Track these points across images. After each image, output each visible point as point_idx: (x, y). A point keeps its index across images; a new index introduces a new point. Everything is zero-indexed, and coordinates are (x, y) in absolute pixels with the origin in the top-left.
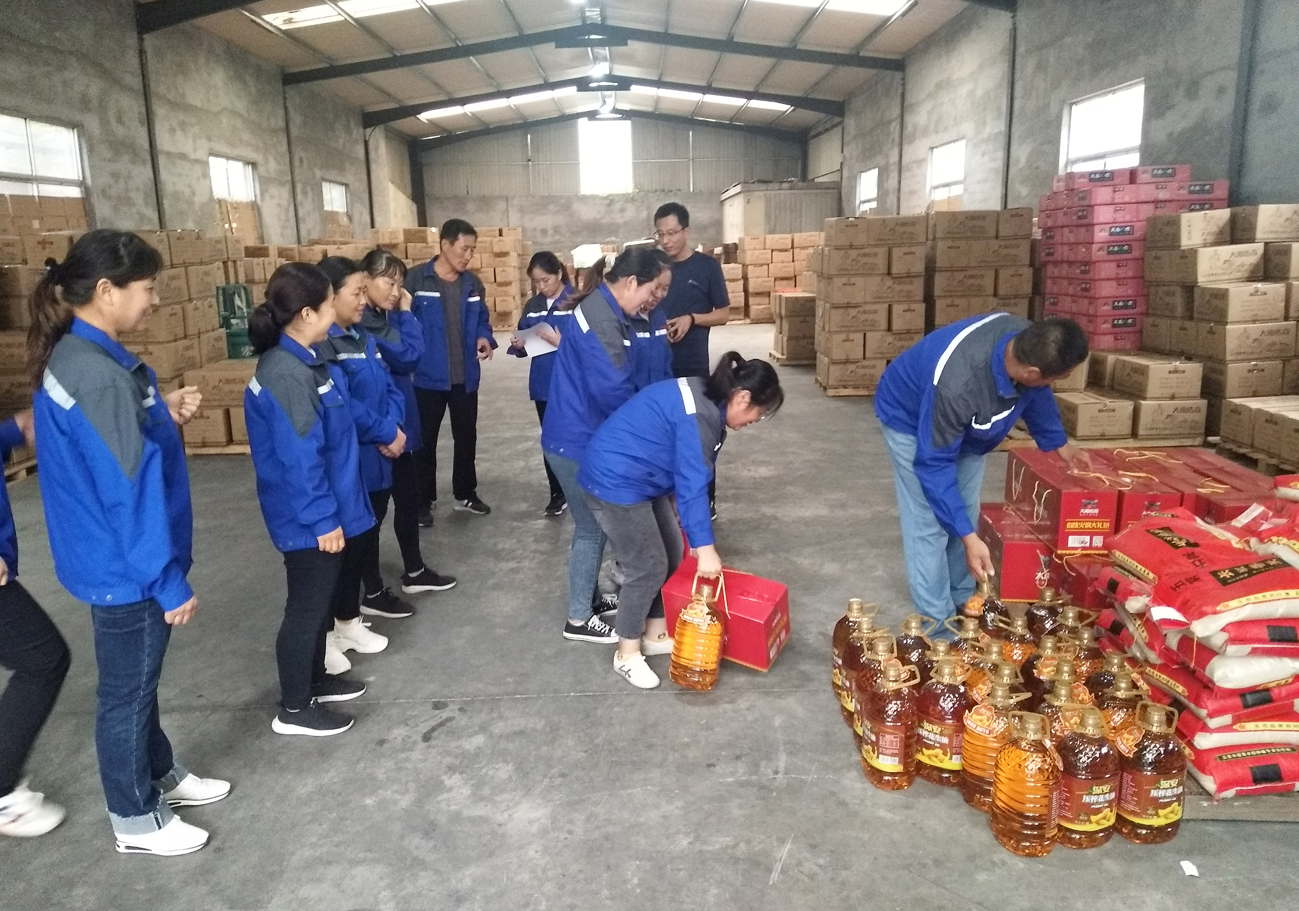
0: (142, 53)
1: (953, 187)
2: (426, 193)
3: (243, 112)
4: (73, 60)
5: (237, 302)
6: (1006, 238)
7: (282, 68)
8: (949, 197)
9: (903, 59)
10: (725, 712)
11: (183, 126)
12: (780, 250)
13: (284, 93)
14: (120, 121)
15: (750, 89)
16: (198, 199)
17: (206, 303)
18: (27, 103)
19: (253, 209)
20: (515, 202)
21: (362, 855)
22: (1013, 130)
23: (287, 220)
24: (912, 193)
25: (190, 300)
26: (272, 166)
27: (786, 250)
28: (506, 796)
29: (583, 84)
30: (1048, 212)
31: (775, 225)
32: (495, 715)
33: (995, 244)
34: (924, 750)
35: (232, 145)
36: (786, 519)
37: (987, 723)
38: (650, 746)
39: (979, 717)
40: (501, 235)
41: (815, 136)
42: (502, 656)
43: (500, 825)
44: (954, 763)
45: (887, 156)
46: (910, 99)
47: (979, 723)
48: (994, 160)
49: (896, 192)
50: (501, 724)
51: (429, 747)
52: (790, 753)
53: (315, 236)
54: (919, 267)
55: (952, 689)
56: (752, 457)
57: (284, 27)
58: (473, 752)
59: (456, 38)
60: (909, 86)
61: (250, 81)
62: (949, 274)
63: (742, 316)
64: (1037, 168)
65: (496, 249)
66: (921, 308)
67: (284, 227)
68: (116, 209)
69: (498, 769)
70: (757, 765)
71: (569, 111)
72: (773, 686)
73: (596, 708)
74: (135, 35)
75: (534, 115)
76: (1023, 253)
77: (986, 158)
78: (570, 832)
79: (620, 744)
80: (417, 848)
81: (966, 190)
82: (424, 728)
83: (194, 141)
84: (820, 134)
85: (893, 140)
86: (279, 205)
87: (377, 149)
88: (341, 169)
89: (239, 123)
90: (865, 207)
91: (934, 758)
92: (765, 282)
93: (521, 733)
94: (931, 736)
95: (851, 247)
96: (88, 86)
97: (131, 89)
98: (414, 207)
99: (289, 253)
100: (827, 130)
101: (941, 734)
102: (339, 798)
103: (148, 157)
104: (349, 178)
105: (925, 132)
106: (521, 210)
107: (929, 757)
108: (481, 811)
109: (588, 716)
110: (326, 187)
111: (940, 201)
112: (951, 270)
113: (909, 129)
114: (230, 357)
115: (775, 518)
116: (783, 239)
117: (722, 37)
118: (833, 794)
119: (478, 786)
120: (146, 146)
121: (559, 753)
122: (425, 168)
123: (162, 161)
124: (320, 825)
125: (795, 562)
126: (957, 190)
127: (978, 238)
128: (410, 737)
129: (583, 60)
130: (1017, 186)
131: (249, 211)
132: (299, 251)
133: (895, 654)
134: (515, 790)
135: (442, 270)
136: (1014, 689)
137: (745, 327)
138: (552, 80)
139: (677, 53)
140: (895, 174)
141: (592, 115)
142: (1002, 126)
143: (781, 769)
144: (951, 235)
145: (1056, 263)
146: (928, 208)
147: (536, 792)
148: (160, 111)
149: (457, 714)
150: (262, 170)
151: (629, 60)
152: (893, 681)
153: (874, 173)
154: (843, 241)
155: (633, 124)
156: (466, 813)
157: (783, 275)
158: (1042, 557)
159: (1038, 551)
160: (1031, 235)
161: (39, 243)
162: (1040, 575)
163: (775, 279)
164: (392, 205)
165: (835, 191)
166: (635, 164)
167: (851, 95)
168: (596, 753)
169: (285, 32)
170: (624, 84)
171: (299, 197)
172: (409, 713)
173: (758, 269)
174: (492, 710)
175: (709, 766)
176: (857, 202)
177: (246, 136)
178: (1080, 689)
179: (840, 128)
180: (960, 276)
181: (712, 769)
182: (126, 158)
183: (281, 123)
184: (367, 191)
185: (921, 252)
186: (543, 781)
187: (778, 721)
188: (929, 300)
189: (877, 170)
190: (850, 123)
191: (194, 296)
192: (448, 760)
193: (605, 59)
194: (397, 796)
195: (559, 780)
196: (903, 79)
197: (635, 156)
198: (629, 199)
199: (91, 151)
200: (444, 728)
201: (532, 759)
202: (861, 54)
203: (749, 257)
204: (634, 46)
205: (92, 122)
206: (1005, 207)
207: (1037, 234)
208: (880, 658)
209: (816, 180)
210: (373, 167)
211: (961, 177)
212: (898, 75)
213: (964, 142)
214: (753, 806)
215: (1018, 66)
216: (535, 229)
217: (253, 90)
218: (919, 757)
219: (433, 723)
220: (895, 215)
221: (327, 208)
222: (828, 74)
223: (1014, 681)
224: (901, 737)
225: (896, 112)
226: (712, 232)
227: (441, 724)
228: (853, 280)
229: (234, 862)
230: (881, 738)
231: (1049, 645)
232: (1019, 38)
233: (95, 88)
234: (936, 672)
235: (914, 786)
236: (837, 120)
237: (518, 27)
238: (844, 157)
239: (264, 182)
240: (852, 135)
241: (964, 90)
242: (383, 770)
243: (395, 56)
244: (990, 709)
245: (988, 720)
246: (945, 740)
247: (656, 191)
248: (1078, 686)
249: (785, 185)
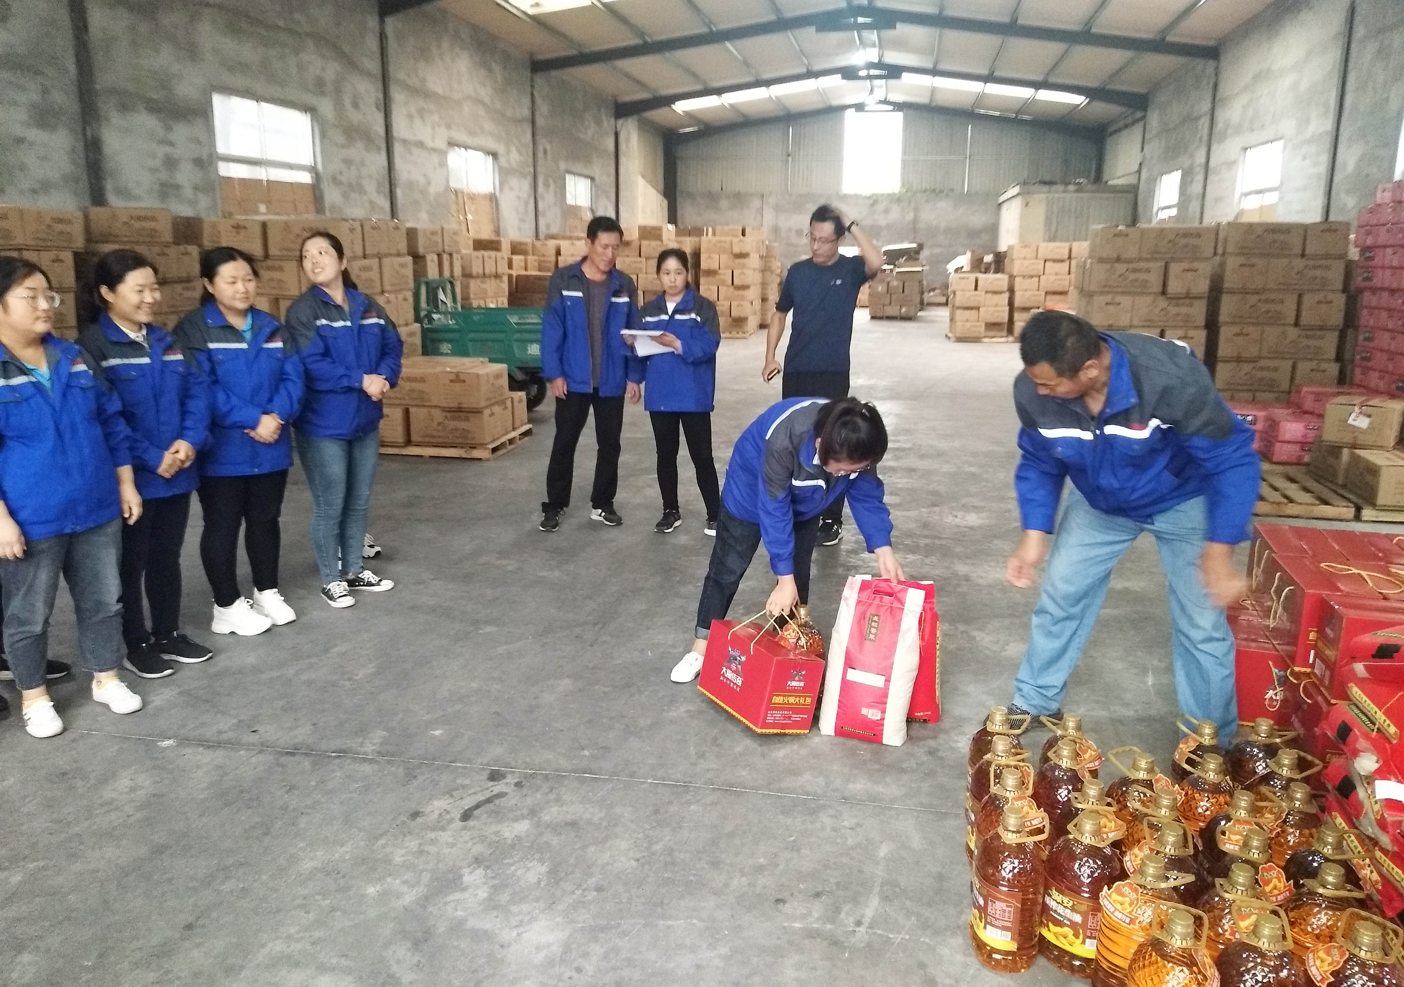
0: (382, 37)
1: (1267, 194)
2: (679, 188)
3: (487, 100)
4: (310, 43)
5: (441, 296)
6: (1315, 257)
7: (532, 55)
8: (1262, 207)
9: (1219, 45)
10: (823, 829)
11: (422, 113)
12: (1055, 261)
13: (532, 80)
14: (356, 105)
15: (1039, 78)
16: (432, 190)
17: (400, 296)
18: (259, 87)
19: (491, 201)
20: (770, 200)
21: (334, 961)
22: (1342, 129)
23: (526, 212)
24: (1218, 200)
25: (383, 292)
26: (515, 157)
27: (1062, 261)
28: (525, 907)
29: (849, 73)
30: (1367, 228)
31: (1057, 230)
32: (552, 797)
33: (1299, 263)
34: (1050, 925)
35: (472, 133)
36: (981, 581)
37: (1130, 909)
38: (715, 864)
39: (1120, 898)
40: (743, 234)
41: (1111, 134)
42: (590, 722)
43: (502, 946)
44: (1087, 949)
45: (1192, 156)
46: (1224, 90)
47: (1119, 906)
48: (1315, 164)
49: (1200, 199)
50: (555, 810)
51: (464, 828)
52: (886, 899)
53: (554, 230)
54: (1203, 286)
55: (1093, 852)
56: (964, 501)
57: (531, 11)
58: (509, 842)
59: (711, 22)
60: (1223, 76)
61: (496, 68)
62: (1240, 296)
63: (1005, 333)
64: (1367, 176)
65: (736, 250)
66: (1201, 336)
67: (522, 220)
68: (345, 195)
69: (528, 869)
70: (837, 910)
71: (835, 103)
72: (893, 801)
73: (670, 803)
74: (377, 18)
75: (795, 106)
76: (1336, 275)
77: (1308, 162)
78: (579, 970)
79: (682, 856)
80: (398, 962)
81: (1281, 199)
82: (467, 803)
83: (433, 128)
84: (1118, 131)
85: (1201, 137)
86: (519, 198)
87: (628, 140)
88: (588, 160)
89: (481, 112)
90: (1164, 215)
91: (1062, 939)
92: (1035, 295)
93: (573, 824)
94: (1060, 909)
95: (1118, 259)
96: (323, 69)
97: (369, 75)
98: (665, 203)
99: (523, 247)
100: (1126, 126)
101: (1073, 909)
102: (342, 881)
103: (383, 146)
104: (596, 171)
105: (1238, 130)
106: (778, 209)
107: (1056, 935)
108: (487, 923)
109: (657, 811)
110: (570, 179)
111: (1252, 210)
112: (1245, 292)
113: (1220, 126)
114: (425, 352)
115: (967, 578)
116: (1058, 247)
117: (1007, 20)
118: (922, 966)
119: (496, 889)
120: (382, 132)
121: (606, 856)
122: (679, 162)
123: (398, 149)
124: (308, 912)
125: (974, 638)
126: (1271, 199)
127: (1278, 256)
128: (448, 812)
129: (848, 46)
130: (1343, 195)
131: (487, 203)
132: (533, 245)
133: (1030, 792)
134: (537, 900)
135: (590, 272)
136: (1177, 863)
137: (1008, 345)
138: (817, 67)
139: (953, 37)
140: (1200, 178)
141: (859, 107)
142: (1328, 125)
143: (867, 921)
144: (1243, 251)
145: (1374, 290)
146: (1237, 217)
147: (560, 907)
148: (398, 96)
149: (510, 789)
150: (503, 160)
151: (901, 45)
152: (1013, 832)
153: (1176, 176)
154: (1109, 252)
155: (906, 118)
156: (472, 923)
157: (1055, 289)
158: (1275, 671)
159: (1271, 663)
160: (1346, 254)
161: (233, 227)
162: (1271, 693)
163: (1047, 293)
164: (640, 201)
165: (1130, 196)
166: (904, 163)
167: (1157, 86)
168: (649, 864)
169: (534, 18)
170: (894, 72)
171: (541, 188)
172: (459, 781)
173: (1028, 281)
174: (551, 790)
175: (778, 901)
176: (1155, 209)
177: (489, 126)
178: (1274, 873)
179: (1141, 123)
180: (1253, 299)
181: (780, 906)
182: (360, 145)
183: (526, 112)
184: (614, 185)
185: (1205, 269)
186: (573, 892)
187: (883, 851)
188: (1212, 326)
189: (1180, 172)
190: (1154, 119)
191: (387, 288)
192: (478, 849)
193: (873, 45)
194: (404, 889)
195: (592, 895)
196: (1217, 68)
197: (905, 152)
198: (896, 199)
199: (323, 135)
200: (491, 806)
201: (572, 861)
202: (1168, 39)
203: (1017, 265)
204: (903, 29)
205: (326, 107)
206: (1327, 219)
207: (1354, 254)
208: (1008, 794)
209: (1110, 183)
210: (623, 160)
211: (1276, 183)
212: (1211, 64)
213: (1281, 143)
214: (814, 968)
215: (1353, 53)
216: (790, 230)
217: (499, 78)
218: (1045, 932)
219: (481, 798)
220: (1196, 224)
221: (570, 201)
222: (1130, 62)
223: (1180, 852)
224: (1016, 907)
225: (1205, 106)
226: (985, 237)
227: (489, 801)
228: (1119, 299)
229: (198, 945)
230: (990, 903)
231: (1243, 804)
232: (1358, 19)
233: (331, 70)
234: (1075, 826)
235: (1034, 969)
236: (1139, 114)
237: (777, 10)
238: (1144, 158)
239: (504, 173)
240: (1154, 132)
241: (1287, 82)
242: (403, 852)
243: (646, 43)
244: (1136, 891)
245: (1131, 905)
246: (1078, 918)
247: (925, 191)
248: (1271, 869)
249: (1071, 188)
